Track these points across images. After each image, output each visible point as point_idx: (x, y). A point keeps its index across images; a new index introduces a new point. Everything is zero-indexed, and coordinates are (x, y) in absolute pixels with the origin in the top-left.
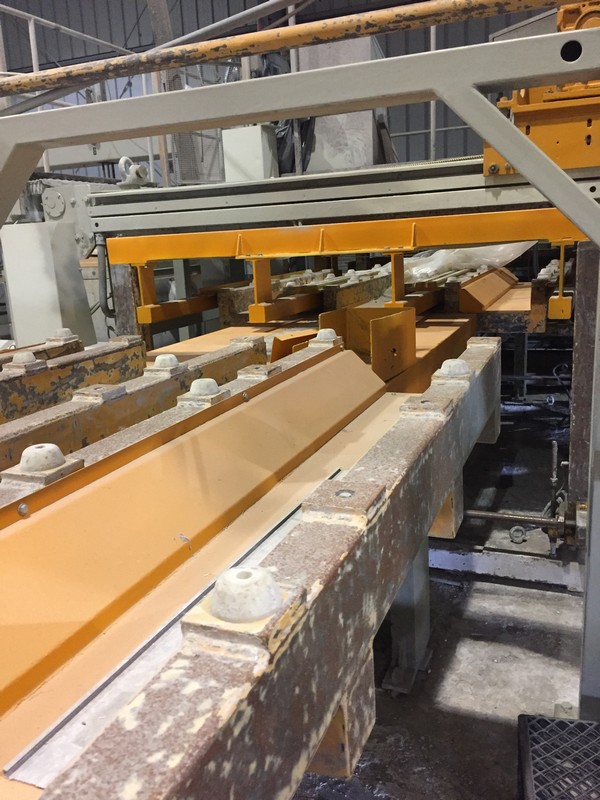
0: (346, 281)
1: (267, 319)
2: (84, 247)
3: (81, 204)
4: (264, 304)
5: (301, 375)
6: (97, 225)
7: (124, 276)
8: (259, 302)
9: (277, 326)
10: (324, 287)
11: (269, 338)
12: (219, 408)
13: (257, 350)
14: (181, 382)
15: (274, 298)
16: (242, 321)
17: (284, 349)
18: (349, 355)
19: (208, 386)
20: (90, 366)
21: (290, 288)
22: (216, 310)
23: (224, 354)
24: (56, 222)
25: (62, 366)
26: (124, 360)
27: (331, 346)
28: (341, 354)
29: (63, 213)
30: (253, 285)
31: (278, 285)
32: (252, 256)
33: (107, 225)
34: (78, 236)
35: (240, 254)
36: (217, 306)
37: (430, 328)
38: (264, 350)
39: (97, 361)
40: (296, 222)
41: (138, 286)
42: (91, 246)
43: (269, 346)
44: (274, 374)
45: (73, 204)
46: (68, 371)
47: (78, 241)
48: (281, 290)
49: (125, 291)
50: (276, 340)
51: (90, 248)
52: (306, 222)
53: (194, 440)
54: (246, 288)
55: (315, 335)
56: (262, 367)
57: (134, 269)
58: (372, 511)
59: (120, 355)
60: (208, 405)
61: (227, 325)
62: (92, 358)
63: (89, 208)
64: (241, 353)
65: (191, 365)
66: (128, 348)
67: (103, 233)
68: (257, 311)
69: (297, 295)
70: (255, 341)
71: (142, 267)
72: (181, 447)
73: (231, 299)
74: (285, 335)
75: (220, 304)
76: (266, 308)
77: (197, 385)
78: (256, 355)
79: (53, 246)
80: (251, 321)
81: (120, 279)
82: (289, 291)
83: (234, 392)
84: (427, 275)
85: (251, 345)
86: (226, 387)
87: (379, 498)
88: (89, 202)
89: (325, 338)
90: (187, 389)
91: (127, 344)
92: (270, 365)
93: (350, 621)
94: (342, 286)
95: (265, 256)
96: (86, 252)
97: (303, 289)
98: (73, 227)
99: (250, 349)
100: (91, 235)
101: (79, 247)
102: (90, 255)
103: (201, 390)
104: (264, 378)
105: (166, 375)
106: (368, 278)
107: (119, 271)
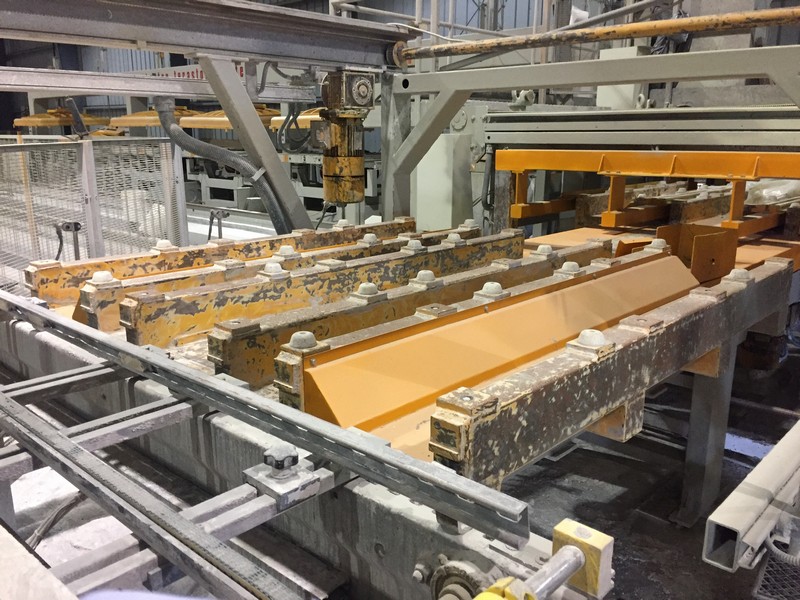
0: (695, 196)
1: (617, 222)
2: (476, 154)
3: (479, 121)
4: (615, 212)
5: (634, 268)
6: (489, 138)
7: (505, 180)
8: (612, 210)
9: (624, 231)
10: (672, 200)
11: (616, 240)
12: (578, 280)
13: (605, 249)
14: (554, 263)
15: (625, 206)
16: (595, 223)
17: (626, 249)
18: (674, 261)
19: (573, 266)
20: (489, 247)
21: (641, 199)
22: (574, 211)
23: (582, 249)
24: (458, 134)
25: (474, 245)
26: (510, 245)
27: (661, 251)
28: (667, 258)
29: (464, 127)
30: (608, 192)
31: (631, 194)
32: (612, 173)
33: (497, 138)
34: (473, 145)
35: (602, 170)
36: (574, 208)
37: (763, 246)
38: (611, 249)
39: (495, 244)
40: (653, 147)
41: (515, 189)
42: (481, 153)
43: (615, 247)
44: (615, 265)
45: (473, 120)
46: (477, 249)
47: (472, 149)
48: (633, 198)
49: (504, 191)
50: (620, 243)
51: (480, 155)
52: (662, 147)
53: (563, 295)
54: (603, 194)
55: (650, 243)
56: (608, 260)
57: (513, 175)
58: (653, 329)
59: (508, 242)
60: (572, 277)
61: (581, 225)
62: (491, 242)
63: (485, 124)
64: (594, 249)
65: (560, 253)
66: (514, 237)
67: (492, 144)
68: (609, 216)
69: (647, 206)
70: (605, 242)
71: (520, 174)
72: (555, 296)
73: (587, 204)
74: (629, 239)
75: (578, 208)
76: (617, 215)
77: (566, 265)
78: (605, 250)
79: (454, 152)
80: (602, 225)
81: (501, 181)
82: (640, 202)
83: (588, 273)
84: (775, 198)
85: (602, 244)
86: (582, 269)
87: (658, 324)
88: (485, 120)
89: (656, 244)
90: (560, 267)
91: (513, 234)
92: (614, 260)
93: (634, 371)
94: (689, 201)
95: (623, 173)
96: (477, 158)
97: (653, 201)
98: (470, 138)
99: (600, 247)
100: (483, 145)
101: (472, 154)
102: (480, 160)
103: (568, 269)
104: (608, 267)
105: (544, 258)
106: (718, 195)
107: (502, 176)
